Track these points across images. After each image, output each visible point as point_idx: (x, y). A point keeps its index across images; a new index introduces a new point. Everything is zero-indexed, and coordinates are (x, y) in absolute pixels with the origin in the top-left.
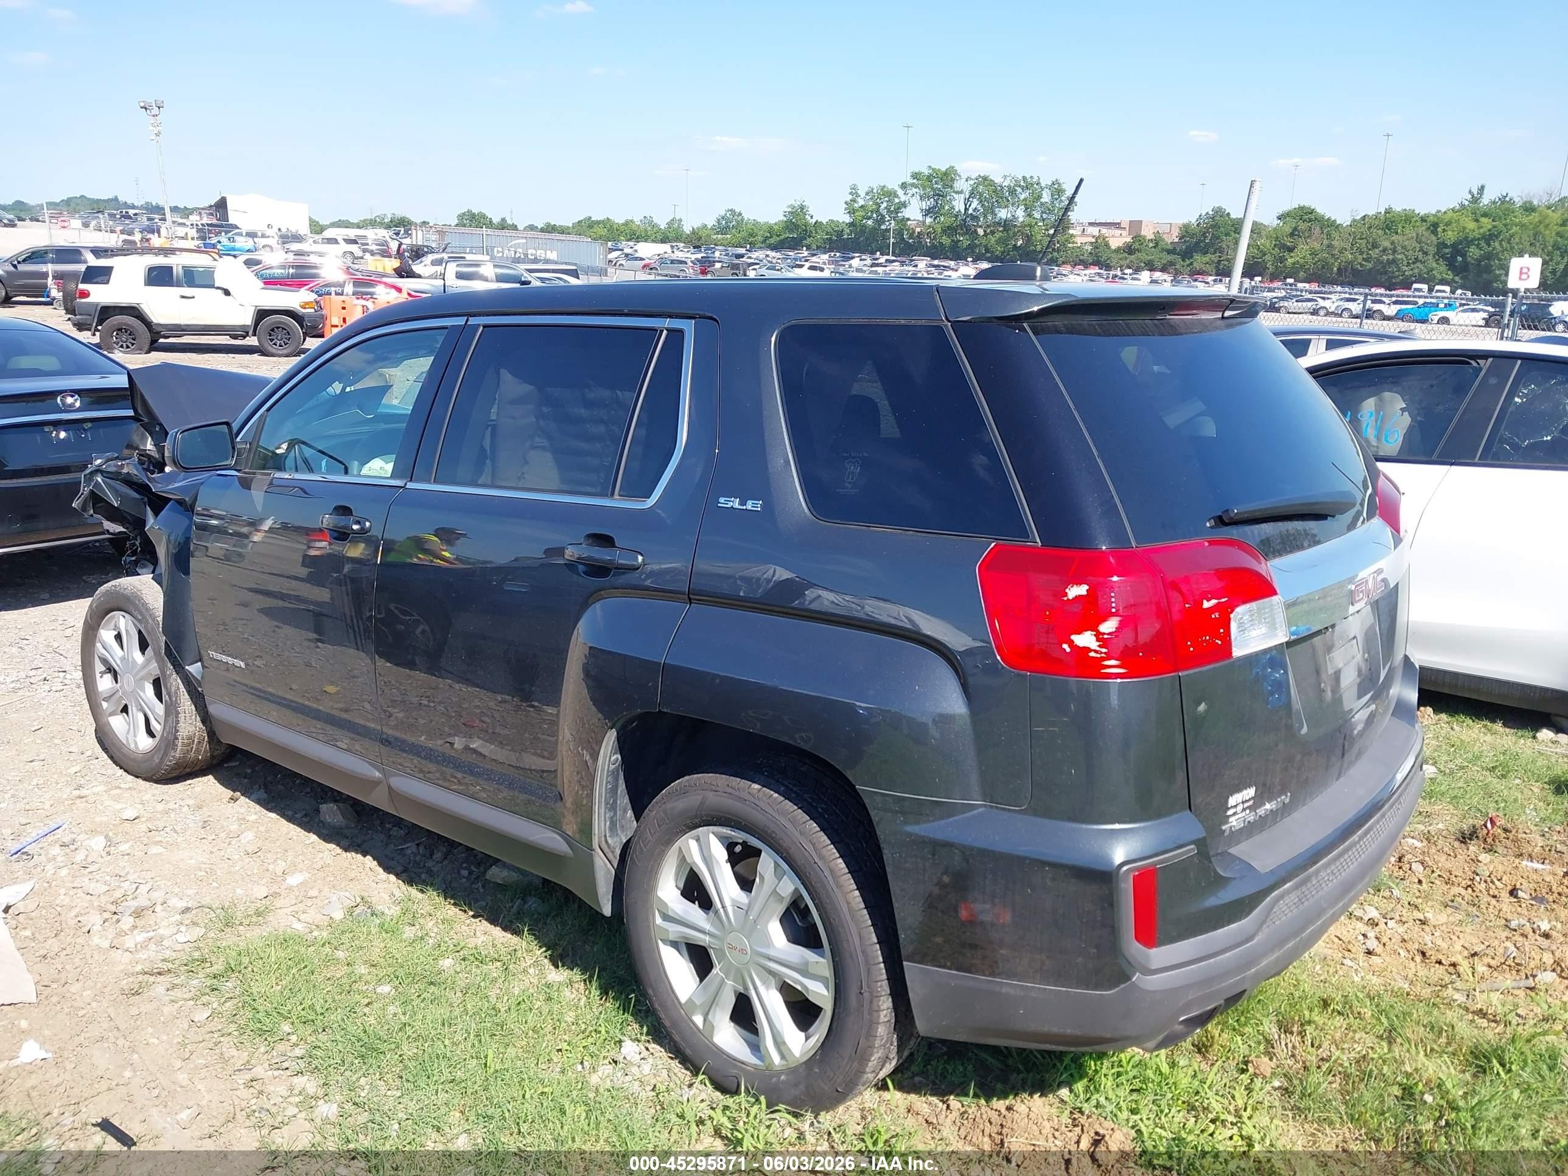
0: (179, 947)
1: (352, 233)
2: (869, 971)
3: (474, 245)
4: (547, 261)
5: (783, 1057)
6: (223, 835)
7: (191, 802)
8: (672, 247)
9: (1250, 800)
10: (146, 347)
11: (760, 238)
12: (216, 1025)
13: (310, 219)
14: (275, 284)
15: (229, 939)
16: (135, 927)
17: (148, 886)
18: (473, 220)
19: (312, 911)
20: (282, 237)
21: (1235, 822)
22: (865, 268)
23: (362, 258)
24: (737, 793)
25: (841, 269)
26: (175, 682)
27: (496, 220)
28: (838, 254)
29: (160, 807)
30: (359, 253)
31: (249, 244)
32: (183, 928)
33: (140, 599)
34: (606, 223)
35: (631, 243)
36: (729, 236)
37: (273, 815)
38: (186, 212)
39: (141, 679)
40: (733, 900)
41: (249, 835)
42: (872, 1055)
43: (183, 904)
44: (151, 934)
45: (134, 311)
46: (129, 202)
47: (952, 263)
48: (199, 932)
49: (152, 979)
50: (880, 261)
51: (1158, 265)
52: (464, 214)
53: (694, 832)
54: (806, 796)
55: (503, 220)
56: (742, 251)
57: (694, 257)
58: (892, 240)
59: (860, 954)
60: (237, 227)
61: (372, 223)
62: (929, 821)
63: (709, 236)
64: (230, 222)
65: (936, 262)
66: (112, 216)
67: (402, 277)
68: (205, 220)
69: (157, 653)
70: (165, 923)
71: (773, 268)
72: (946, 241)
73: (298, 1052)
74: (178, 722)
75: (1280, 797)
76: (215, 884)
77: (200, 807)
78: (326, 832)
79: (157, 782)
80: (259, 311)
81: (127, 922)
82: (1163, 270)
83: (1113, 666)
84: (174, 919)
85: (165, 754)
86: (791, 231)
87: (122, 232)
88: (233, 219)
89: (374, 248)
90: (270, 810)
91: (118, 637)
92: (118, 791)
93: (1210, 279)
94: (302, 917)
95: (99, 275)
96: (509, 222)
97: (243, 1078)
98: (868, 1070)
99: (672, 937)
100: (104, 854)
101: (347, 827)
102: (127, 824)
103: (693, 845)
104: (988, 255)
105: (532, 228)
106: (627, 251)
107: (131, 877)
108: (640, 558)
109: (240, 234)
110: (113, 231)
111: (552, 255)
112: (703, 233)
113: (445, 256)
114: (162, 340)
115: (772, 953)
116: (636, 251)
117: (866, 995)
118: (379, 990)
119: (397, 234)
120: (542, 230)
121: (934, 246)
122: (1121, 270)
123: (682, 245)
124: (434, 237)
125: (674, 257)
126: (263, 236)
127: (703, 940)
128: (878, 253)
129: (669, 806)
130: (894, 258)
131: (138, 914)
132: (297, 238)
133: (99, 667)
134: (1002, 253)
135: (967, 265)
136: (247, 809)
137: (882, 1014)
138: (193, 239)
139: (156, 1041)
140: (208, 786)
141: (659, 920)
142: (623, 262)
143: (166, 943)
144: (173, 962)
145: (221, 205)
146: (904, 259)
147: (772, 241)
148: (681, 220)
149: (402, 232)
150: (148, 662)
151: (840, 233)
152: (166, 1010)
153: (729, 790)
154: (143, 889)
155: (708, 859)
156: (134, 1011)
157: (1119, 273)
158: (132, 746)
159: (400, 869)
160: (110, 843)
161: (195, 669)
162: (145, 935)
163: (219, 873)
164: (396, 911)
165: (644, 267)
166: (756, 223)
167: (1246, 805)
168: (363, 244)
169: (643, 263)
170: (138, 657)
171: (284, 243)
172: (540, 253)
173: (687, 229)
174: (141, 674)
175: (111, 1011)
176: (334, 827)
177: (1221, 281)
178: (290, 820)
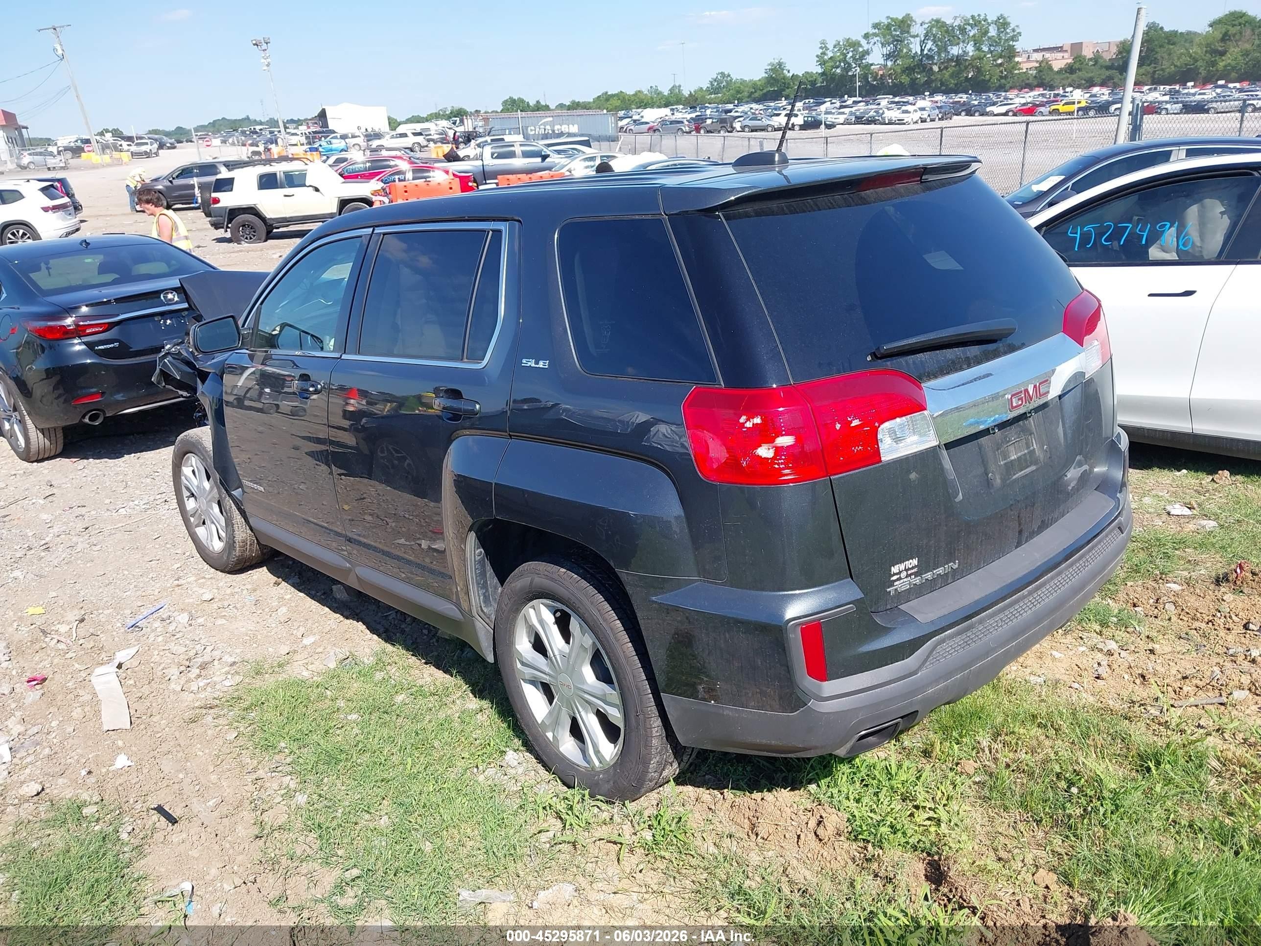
0: (225, 689)
1: (418, 127)
2: (641, 701)
3: (513, 126)
4: (570, 135)
5: (600, 762)
6: (267, 610)
7: (249, 587)
8: (672, 110)
9: (913, 568)
10: (264, 237)
11: (746, 94)
12: (241, 741)
13: (389, 118)
14: (356, 177)
15: (258, 683)
16: (199, 676)
17: (212, 647)
18: (514, 105)
19: (317, 663)
20: (366, 136)
21: (901, 585)
22: (833, 111)
23: (427, 146)
24: (550, 575)
25: (814, 113)
26: (229, 503)
27: (532, 103)
28: (812, 101)
29: (229, 591)
30: (424, 143)
31: (341, 144)
32: (229, 676)
33: (201, 444)
34: (620, 96)
35: (639, 110)
36: (720, 95)
37: (302, 594)
38: (298, 123)
39: (210, 501)
40: (560, 651)
41: (284, 610)
42: (651, 760)
43: (232, 660)
44: (209, 681)
45: (252, 210)
46: (258, 119)
47: (911, 98)
48: (238, 679)
49: (204, 712)
50: (848, 103)
51: (1098, 80)
52: (507, 101)
53: (531, 604)
54: (598, 576)
55: (538, 102)
56: (730, 106)
57: (689, 116)
58: (858, 84)
59: (634, 688)
60: (334, 132)
61: (437, 116)
62: (664, 593)
63: (703, 97)
64: (330, 128)
65: (897, 99)
66: (243, 133)
67: (449, 161)
68: (313, 129)
69: (215, 482)
70: (218, 673)
71: (755, 119)
72: (905, 79)
73: (289, 760)
74: (234, 531)
75: (947, 563)
76: (255, 645)
77: (255, 590)
78: (335, 605)
79: (230, 572)
80: (342, 201)
81: (195, 671)
82: (1103, 84)
83: (788, 474)
84: (224, 670)
85: (230, 553)
86: (772, 85)
87: (252, 145)
88: (331, 126)
89: (436, 137)
90: (300, 591)
91: (193, 472)
92: (204, 580)
93: (1146, 88)
94: (310, 667)
95: (226, 185)
96: (543, 103)
97: (250, 778)
98: (650, 770)
99: (527, 677)
100: (187, 625)
101: (351, 602)
102: (205, 604)
103: (531, 611)
104: (943, 88)
105: (561, 106)
106: (635, 117)
107: (202, 642)
108: (478, 406)
109: (336, 138)
110: (244, 145)
111: (574, 129)
112: (699, 95)
113: (489, 139)
114: (275, 230)
115: (585, 687)
116: (642, 117)
117: (641, 717)
118: (349, 718)
119: (454, 123)
120: (569, 108)
121: (894, 85)
122: (1064, 89)
123: (681, 107)
124: (481, 124)
125: (673, 118)
126: (354, 137)
127: (546, 679)
128: (846, 96)
129: (513, 585)
130: (860, 99)
131: (203, 667)
132: (378, 136)
133: (186, 494)
134: (956, 85)
135: (924, 99)
136: (286, 590)
137: (654, 730)
138: (302, 145)
139: (201, 753)
140: (262, 574)
141: (519, 666)
142: (632, 127)
143: (217, 687)
144: (220, 700)
145: (323, 115)
146: (868, 99)
147: (756, 95)
148: (680, 86)
149: (458, 122)
150: (212, 488)
151: (813, 83)
152: (210, 732)
153: (546, 573)
154: (209, 649)
155: (541, 622)
156: (190, 733)
157: (1061, 92)
158: (211, 548)
159: (382, 630)
160: (191, 618)
161: (237, 493)
162: (205, 681)
163: (259, 637)
164: (372, 661)
165: (650, 129)
166: (743, 82)
167: (909, 572)
168: (427, 135)
169: (648, 126)
170: (207, 485)
171: (368, 141)
172: (565, 128)
173: (686, 93)
174: (209, 497)
175: (177, 734)
176: (342, 602)
177: (1155, 89)
178: (313, 597)
